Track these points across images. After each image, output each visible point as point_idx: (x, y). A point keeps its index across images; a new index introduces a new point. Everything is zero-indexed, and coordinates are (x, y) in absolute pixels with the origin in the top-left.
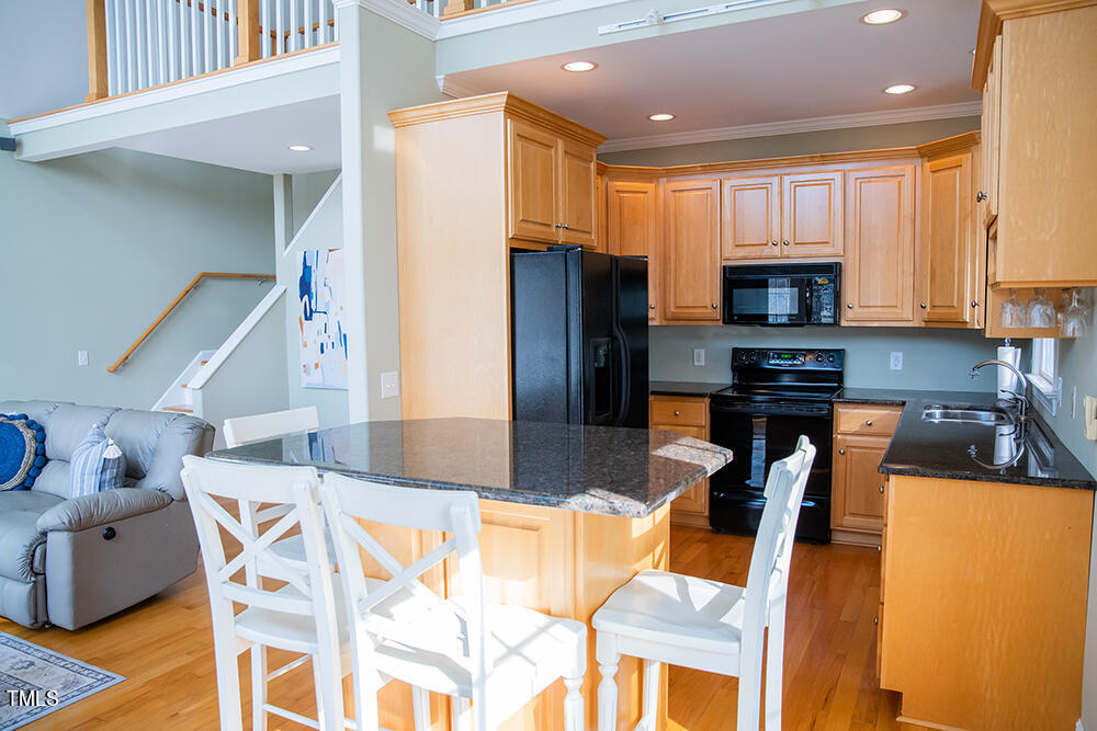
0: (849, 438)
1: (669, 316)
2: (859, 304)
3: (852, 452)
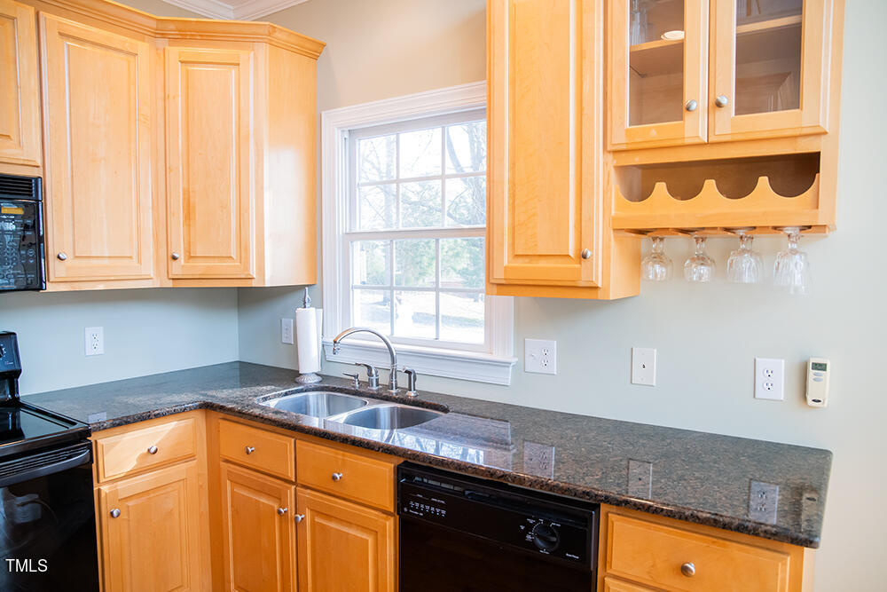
2: (74, 253)
3: (128, 507)
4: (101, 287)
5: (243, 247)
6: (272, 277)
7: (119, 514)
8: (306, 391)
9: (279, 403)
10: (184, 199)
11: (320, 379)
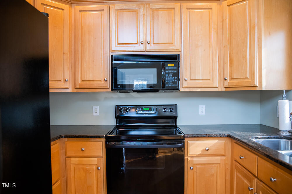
0: (195, 159)
1: (78, 86)
2: (190, 78)
3: (197, 167)
4: (199, 90)
5: (252, 74)
6: (265, 86)
7: (193, 169)
8: (280, 138)
9: (264, 141)
10: (229, 57)
11: (290, 134)
